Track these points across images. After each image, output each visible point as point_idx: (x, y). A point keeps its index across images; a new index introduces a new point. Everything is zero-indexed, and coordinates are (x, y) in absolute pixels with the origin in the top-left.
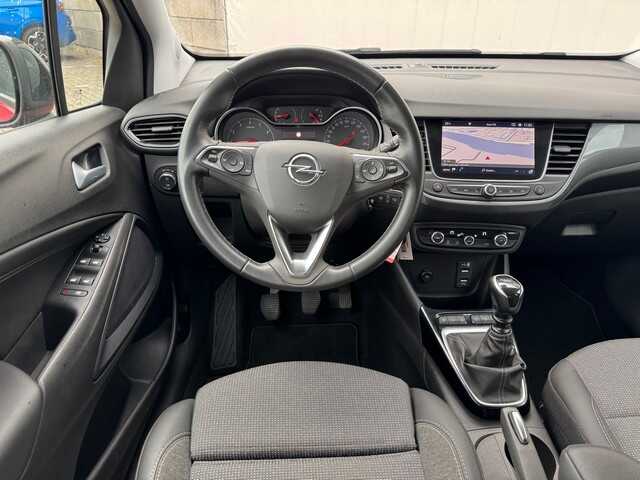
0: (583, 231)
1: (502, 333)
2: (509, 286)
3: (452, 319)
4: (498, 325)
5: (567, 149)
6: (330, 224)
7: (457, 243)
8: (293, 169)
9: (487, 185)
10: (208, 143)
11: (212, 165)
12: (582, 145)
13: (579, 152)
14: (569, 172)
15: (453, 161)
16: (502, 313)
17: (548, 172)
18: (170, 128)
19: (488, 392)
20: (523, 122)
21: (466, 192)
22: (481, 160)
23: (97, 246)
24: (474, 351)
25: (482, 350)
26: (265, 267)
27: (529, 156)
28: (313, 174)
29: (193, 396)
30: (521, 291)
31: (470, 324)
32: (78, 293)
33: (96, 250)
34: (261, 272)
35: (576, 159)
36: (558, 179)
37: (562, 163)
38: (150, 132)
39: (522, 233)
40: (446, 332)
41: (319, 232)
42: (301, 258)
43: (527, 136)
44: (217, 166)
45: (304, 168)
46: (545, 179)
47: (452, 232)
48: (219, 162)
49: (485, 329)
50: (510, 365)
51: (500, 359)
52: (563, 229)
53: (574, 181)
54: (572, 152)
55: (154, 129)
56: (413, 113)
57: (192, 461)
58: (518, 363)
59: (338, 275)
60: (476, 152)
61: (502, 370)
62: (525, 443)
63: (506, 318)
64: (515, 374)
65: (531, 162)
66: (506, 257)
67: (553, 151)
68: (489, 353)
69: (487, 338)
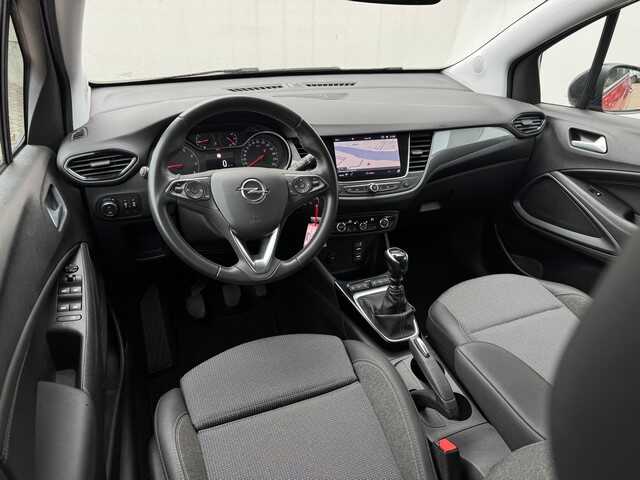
0: (433, 207)
1: (397, 288)
2: (398, 255)
3: (359, 286)
4: (393, 283)
5: (420, 152)
6: (276, 230)
7: (355, 229)
8: (245, 192)
9: (371, 184)
10: (172, 178)
11: (179, 195)
12: (429, 148)
13: (428, 153)
14: (423, 169)
15: (345, 169)
16: (395, 275)
17: (410, 170)
18: (108, 162)
19: (394, 333)
20: (388, 135)
21: (357, 191)
22: (364, 166)
23: (71, 276)
24: (379, 306)
25: (385, 304)
26: (233, 269)
27: (396, 160)
28: (261, 194)
29: (178, 385)
30: (406, 258)
31: (371, 287)
32: (74, 318)
33: (71, 280)
34: (231, 274)
35: (427, 158)
36: (418, 174)
37: (418, 162)
38: (89, 167)
39: (397, 215)
40: (356, 296)
41: (269, 237)
42: (260, 258)
43: (392, 145)
44: (183, 195)
45: (253, 190)
46: (409, 175)
47: (350, 222)
48: (184, 193)
49: (385, 289)
50: (404, 311)
51: (397, 308)
52: (419, 208)
53: (428, 174)
54: (424, 154)
55: (93, 165)
56: (319, 133)
57: (197, 431)
58: (410, 309)
59: (289, 267)
60: (360, 160)
61: (401, 315)
62: (428, 356)
63: (398, 278)
64: (409, 316)
65: (398, 164)
66: (386, 235)
67: (411, 155)
68: (391, 305)
69: (387, 295)
